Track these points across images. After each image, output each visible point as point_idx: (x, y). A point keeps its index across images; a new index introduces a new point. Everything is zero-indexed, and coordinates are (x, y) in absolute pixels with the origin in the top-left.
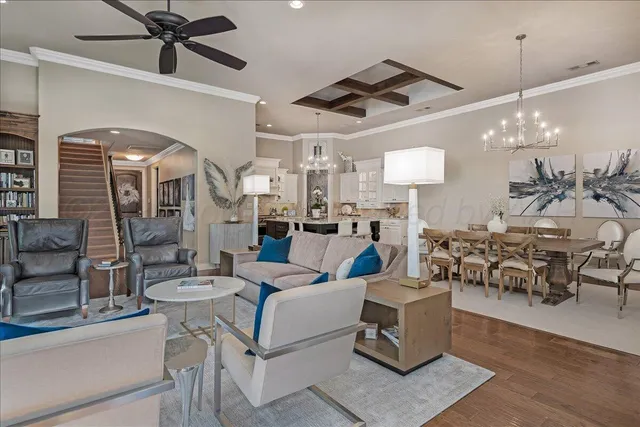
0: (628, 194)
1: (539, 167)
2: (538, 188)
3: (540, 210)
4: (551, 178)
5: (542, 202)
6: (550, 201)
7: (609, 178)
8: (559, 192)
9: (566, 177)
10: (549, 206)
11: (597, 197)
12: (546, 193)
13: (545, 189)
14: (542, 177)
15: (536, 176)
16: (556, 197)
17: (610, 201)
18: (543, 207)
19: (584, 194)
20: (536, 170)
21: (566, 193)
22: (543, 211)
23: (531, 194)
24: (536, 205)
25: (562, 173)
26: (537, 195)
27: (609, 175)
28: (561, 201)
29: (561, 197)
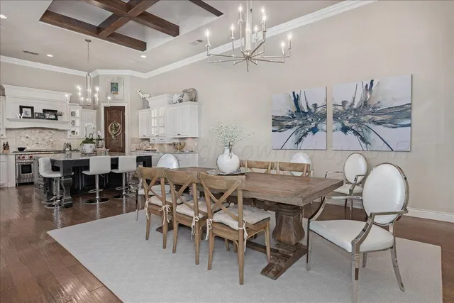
0: (371, 126)
1: (296, 100)
2: (296, 121)
3: (297, 143)
4: (306, 111)
5: (299, 135)
6: (305, 135)
7: (355, 110)
8: (313, 125)
9: (319, 110)
10: (305, 139)
11: (345, 129)
12: (302, 126)
13: (301, 122)
14: (299, 109)
15: (294, 109)
16: (310, 130)
17: (356, 133)
18: (300, 140)
19: (334, 127)
20: (293, 103)
21: (319, 125)
22: (299, 145)
23: (289, 127)
24: (294, 138)
25: (315, 106)
26: (295, 129)
27: (355, 107)
28: (314, 133)
29: (314, 130)
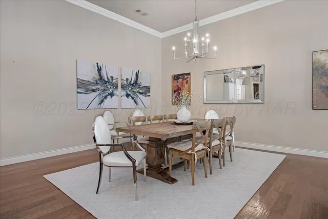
0: (138, 94)
1: (99, 70)
2: (99, 86)
3: (100, 104)
4: (106, 80)
5: (101, 98)
6: (106, 97)
7: (132, 84)
8: (111, 91)
9: (114, 81)
10: (106, 101)
11: (128, 95)
12: (104, 91)
13: (103, 88)
14: (101, 78)
15: (97, 77)
16: (109, 94)
17: (133, 98)
18: (102, 101)
19: (122, 94)
20: (97, 73)
21: (114, 92)
22: (102, 105)
23: (94, 91)
24: (97, 100)
25: (112, 77)
26: (98, 93)
27: (132, 83)
28: (112, 97)
29: (112, 95)
